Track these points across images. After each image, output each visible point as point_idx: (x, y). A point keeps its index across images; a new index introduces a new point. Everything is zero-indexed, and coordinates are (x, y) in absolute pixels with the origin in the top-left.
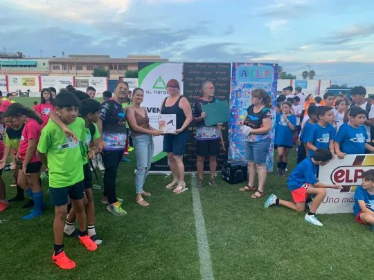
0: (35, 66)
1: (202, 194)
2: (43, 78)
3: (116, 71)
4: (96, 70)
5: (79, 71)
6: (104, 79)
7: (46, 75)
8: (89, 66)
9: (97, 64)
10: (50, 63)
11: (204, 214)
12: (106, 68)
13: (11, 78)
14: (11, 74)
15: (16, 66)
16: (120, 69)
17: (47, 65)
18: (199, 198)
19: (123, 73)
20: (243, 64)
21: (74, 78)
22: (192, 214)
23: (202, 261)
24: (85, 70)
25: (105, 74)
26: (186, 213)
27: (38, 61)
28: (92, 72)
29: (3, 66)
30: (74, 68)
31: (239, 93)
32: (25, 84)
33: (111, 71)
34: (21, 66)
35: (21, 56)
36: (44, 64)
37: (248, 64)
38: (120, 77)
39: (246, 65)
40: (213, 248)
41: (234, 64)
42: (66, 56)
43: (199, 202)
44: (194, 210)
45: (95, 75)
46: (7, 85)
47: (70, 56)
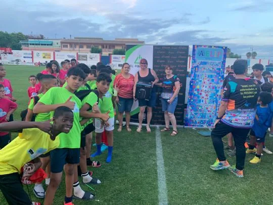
0: (51, 45)
1: (163, 142)
2: (56, 53)
3: (107, 50)
4: (92, 49)
5: (81, 49)
6: (98, 55)
7: (59, 51)
8: (88, 45)
9: (94, 44)
10: (62, 43)
11: (164, 156)
12: (100, 47)
13: (35, 53)
14: (35, 50)
15: (39, 44)
16: (110, 48)
17: (59, 44)
18: (161, 144)
19: (112, 50)
20: (201, 46)
21: (77, 53)
22: (155, 155)
23: (160, 190)
24: (85, 48)
25: (99, 52)
26: (151, 154)
27: (54, 41)
28: (90, 49)
29: (31, 44)
30: (78, 47)
31: (197, 68)
32: (44, 57)
33: (103, 50)
34: (42, 44)
35: (42, 38)
36: (57, 44)
37: (205, 46)
38: (109, 54)
39: (203, 47)
40: (169, 181)
41: (194, 46)
42: (73, 38)
43: (161, 147)
44: (157, 153)
45: (92, 52)
46: (32, 58)
47: (75, 38)
